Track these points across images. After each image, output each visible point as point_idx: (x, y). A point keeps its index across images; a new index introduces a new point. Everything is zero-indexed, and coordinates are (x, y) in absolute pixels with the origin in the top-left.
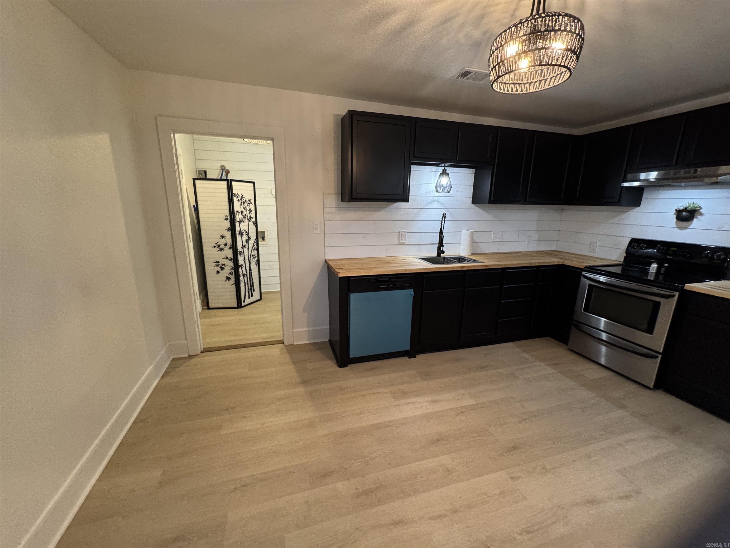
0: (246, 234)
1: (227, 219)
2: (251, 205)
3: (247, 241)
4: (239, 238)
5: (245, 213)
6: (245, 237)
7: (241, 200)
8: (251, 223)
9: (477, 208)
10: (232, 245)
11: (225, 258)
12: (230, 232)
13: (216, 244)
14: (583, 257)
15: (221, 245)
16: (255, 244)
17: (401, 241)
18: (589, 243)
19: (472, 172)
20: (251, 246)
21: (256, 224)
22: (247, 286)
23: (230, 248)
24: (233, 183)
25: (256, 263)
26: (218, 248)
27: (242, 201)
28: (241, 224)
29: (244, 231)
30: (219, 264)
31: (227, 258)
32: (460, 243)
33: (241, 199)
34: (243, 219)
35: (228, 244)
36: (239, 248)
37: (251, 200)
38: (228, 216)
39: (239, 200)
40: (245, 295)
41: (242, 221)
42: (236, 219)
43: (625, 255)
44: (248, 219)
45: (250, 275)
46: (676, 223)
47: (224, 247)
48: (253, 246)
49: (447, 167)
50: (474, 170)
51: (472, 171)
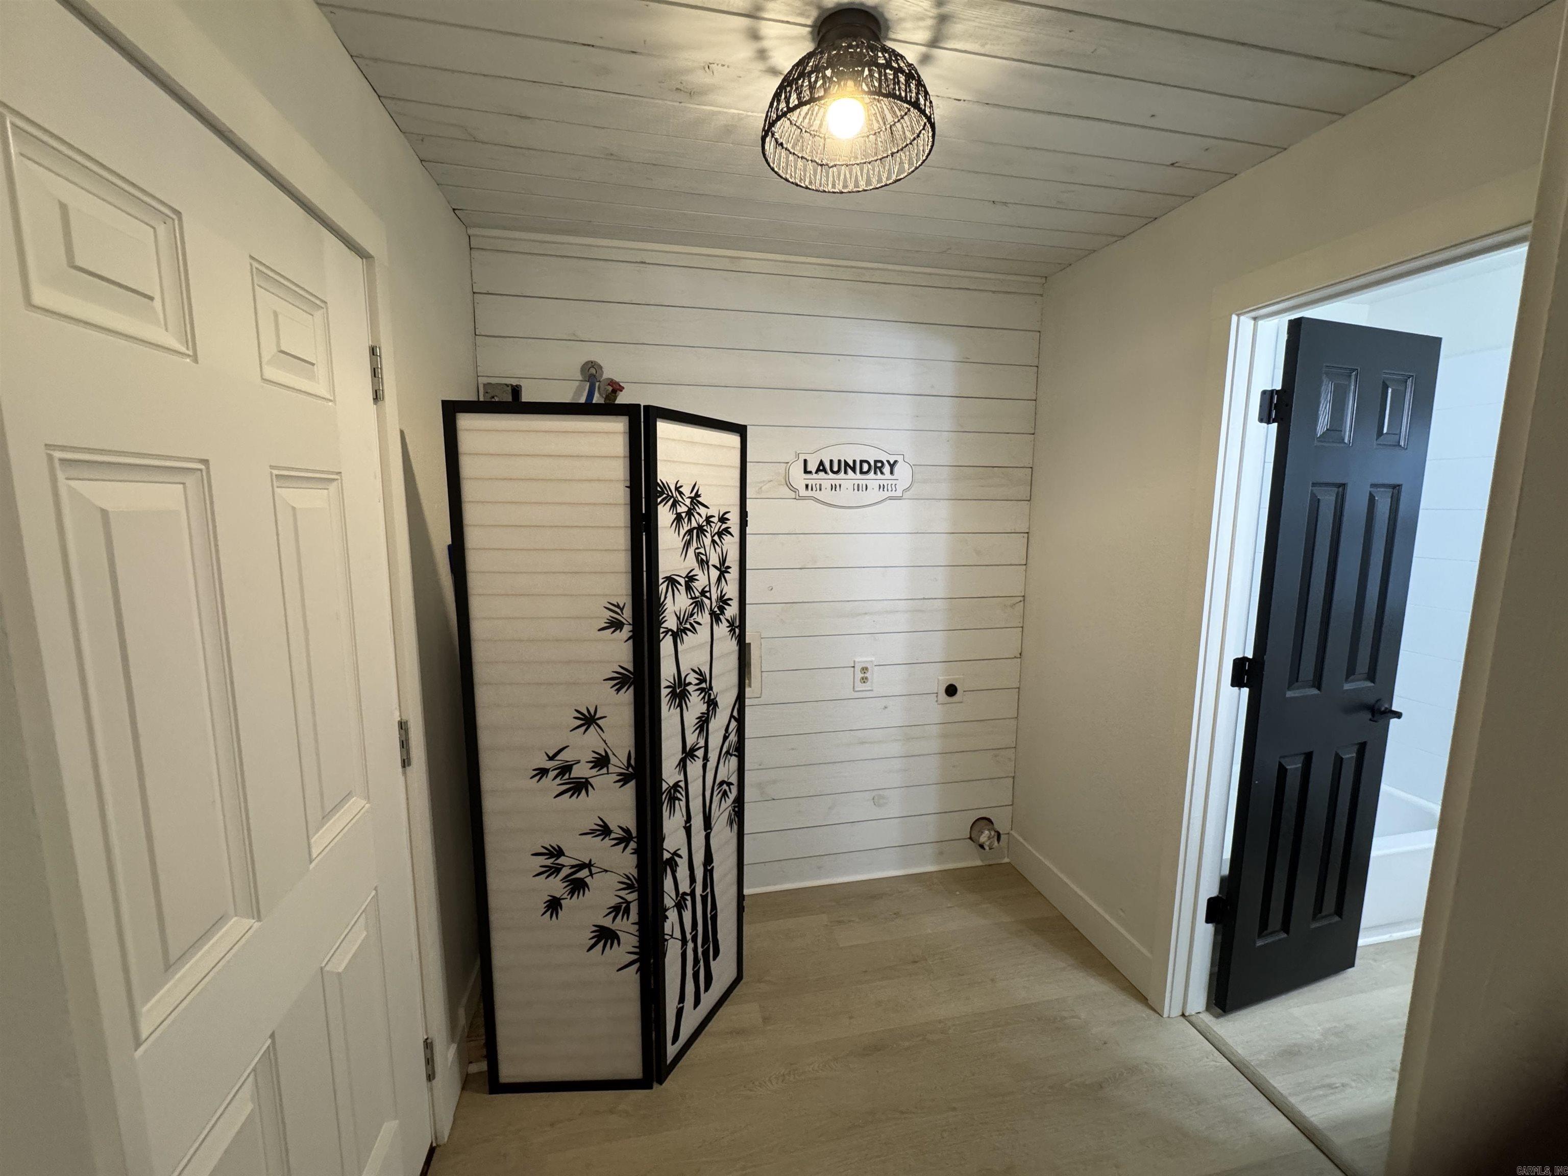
0: (702, 690)
1: (616, 625)
2: (727, 538)
3: (703, 723)
4: (669, 716)
5: (701, 582)
6: (696, 705)
7: (690, 520)
8: (722, 630)
10: (633, 762)
11: (592, 832)
12: (627, 696)
13: (551, 758)
15: (578, 762)
16: (734, 724)
20: (715, 740)
21: (739, 628)
22: (690, 945)
23: (624, 779)
24: (663, 428)
25: (730, 815)
26: (558, 781)
27: (694, 524)
28: (682, 641)
29: (692, 678)
30: (562, 860)
31: (604, 830)
33: (689, 513)
34: (692, 615)
35: (613, 760)
36: (670, 774)
37: (726, 516)
38: (622, 610)
39: (679, 518)
40: (682, 999)
41: (688, 626)
42: (660, 623)
44: (712, 613)
45: (704, 889)
47: (594, 772)
48: (725, 738)
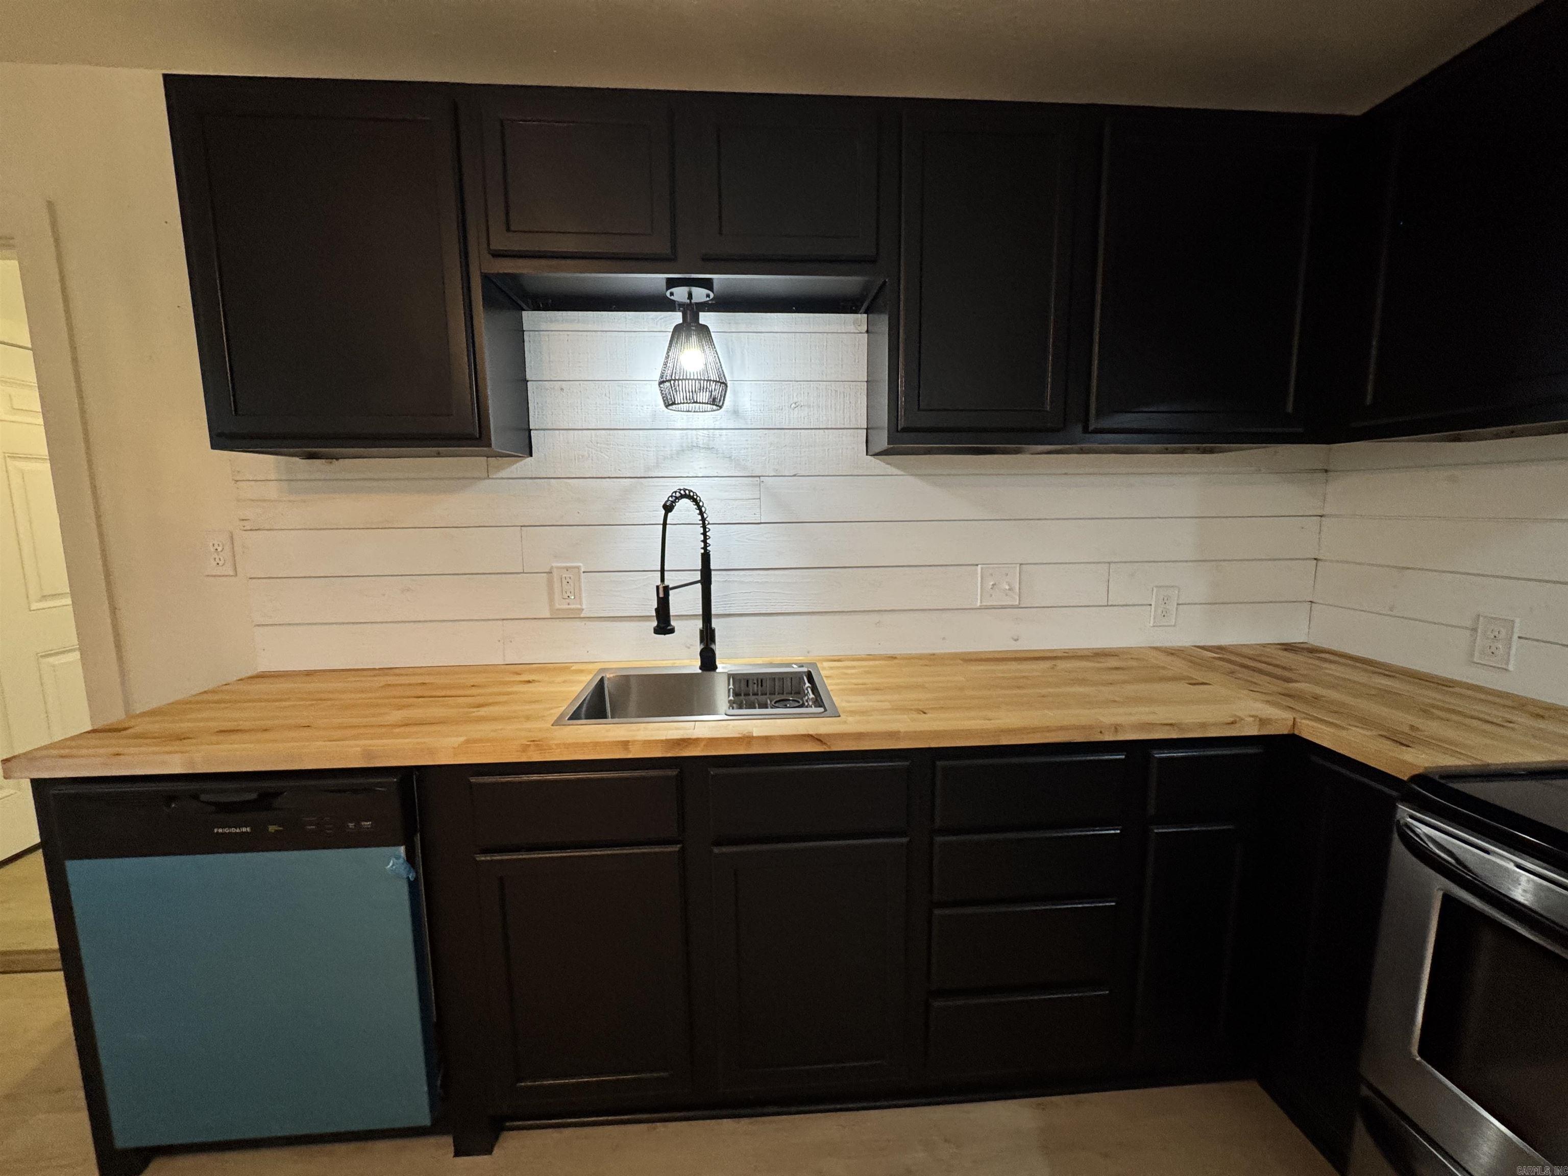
18: (1469, 623)
50: (862, 317)
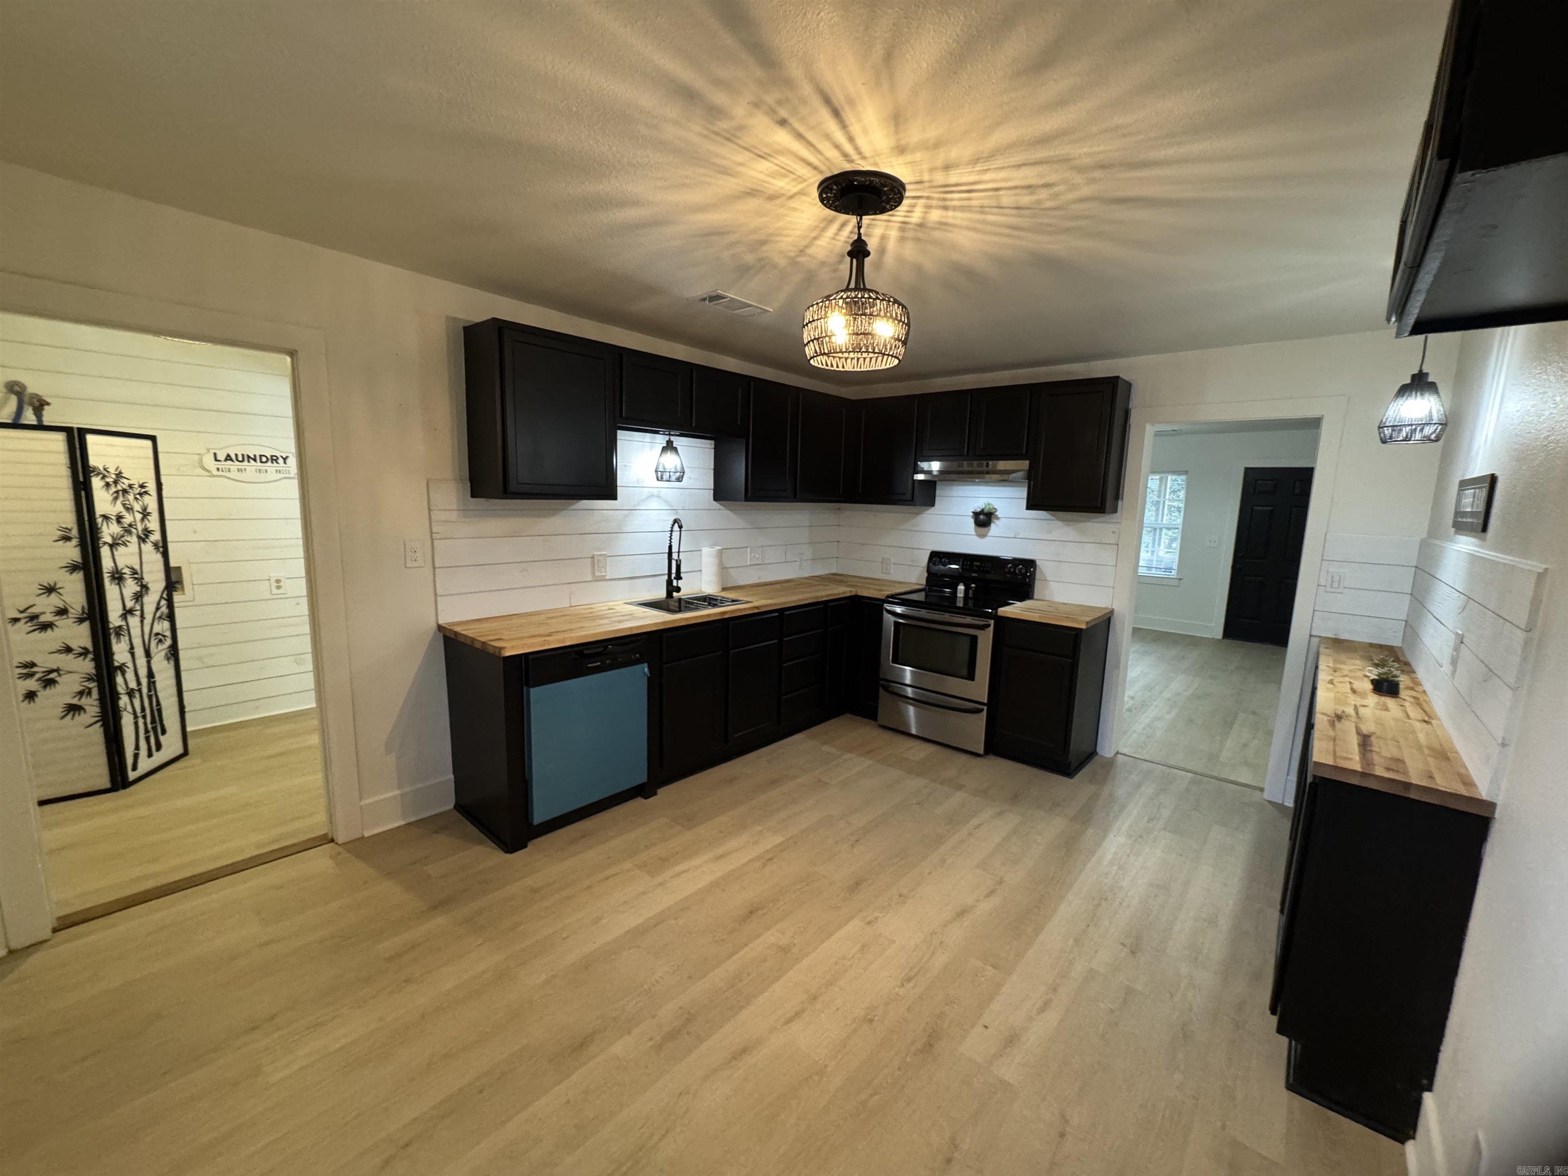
0: (136, 578)
1: (67, 539)
2: (146, 497)
3: (138, 597)
4: (111, 591)
5: (128, 519)
6: (131, 587)
7: (116, 486)
8: (148, 548)
9: (722, 508)
10: (86, 611)
11: (59, 651)
12: (79, 576)
13: (21, 612)
14: (877, 582)
15: (44, 613)
16: (163, 602)
17: (597, 574)
18: (881, 560)
19: (709, 446)
20: (149, 609)
21: (163, 548)
22: (141, 722)
23: (81, 621)
24: (90, 438)
25: (166, 654)
26: (29, 624)
27: (119, 488)
28: (117, 549)
29: (126, 571)
30: (35, 669)
31: (68, 650)
32: (701, 571)
33: (116, 482)
34: (123, 536)
35: (71, 610)
36: (114, 617)
37: (145, 485)
38: (70, 530)
39: (108, 485)
40: (137, 747)
41: (120, 542)
42: (99, 539)
43: (926, 575)
44: (139, 537)
45: (149, 690)
46: (975, 529)
47: (57, 618)
48: (158, 609)
49: (673, 435)
50: (713, 442)
51: (711, 444)
